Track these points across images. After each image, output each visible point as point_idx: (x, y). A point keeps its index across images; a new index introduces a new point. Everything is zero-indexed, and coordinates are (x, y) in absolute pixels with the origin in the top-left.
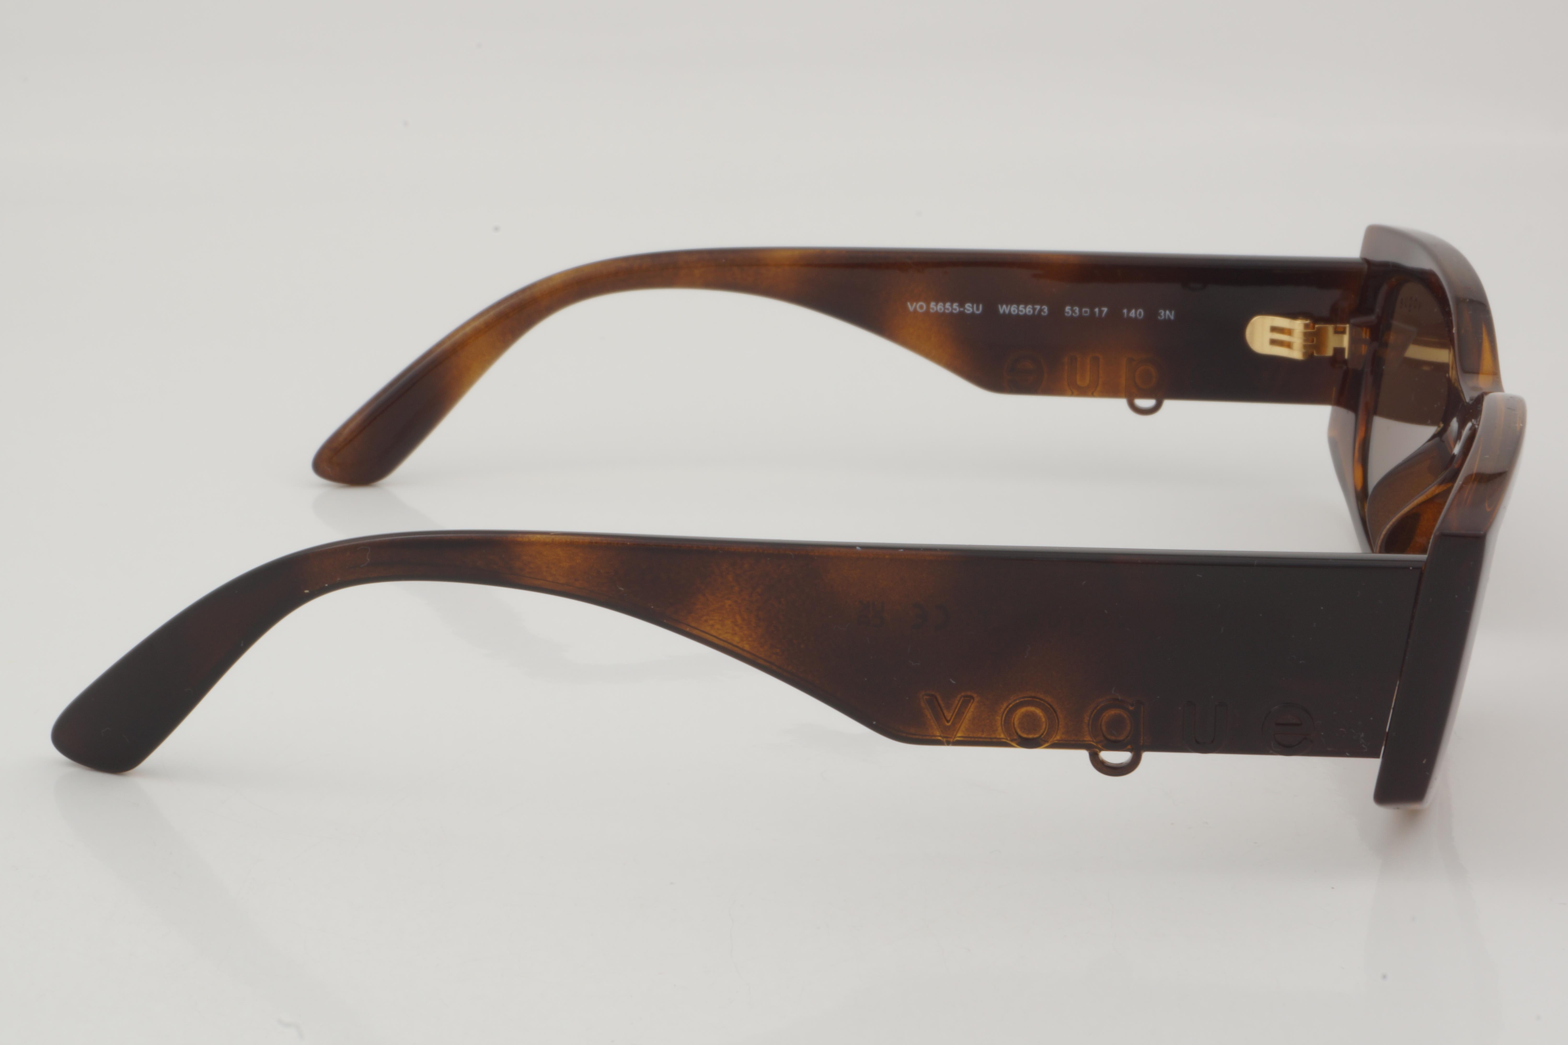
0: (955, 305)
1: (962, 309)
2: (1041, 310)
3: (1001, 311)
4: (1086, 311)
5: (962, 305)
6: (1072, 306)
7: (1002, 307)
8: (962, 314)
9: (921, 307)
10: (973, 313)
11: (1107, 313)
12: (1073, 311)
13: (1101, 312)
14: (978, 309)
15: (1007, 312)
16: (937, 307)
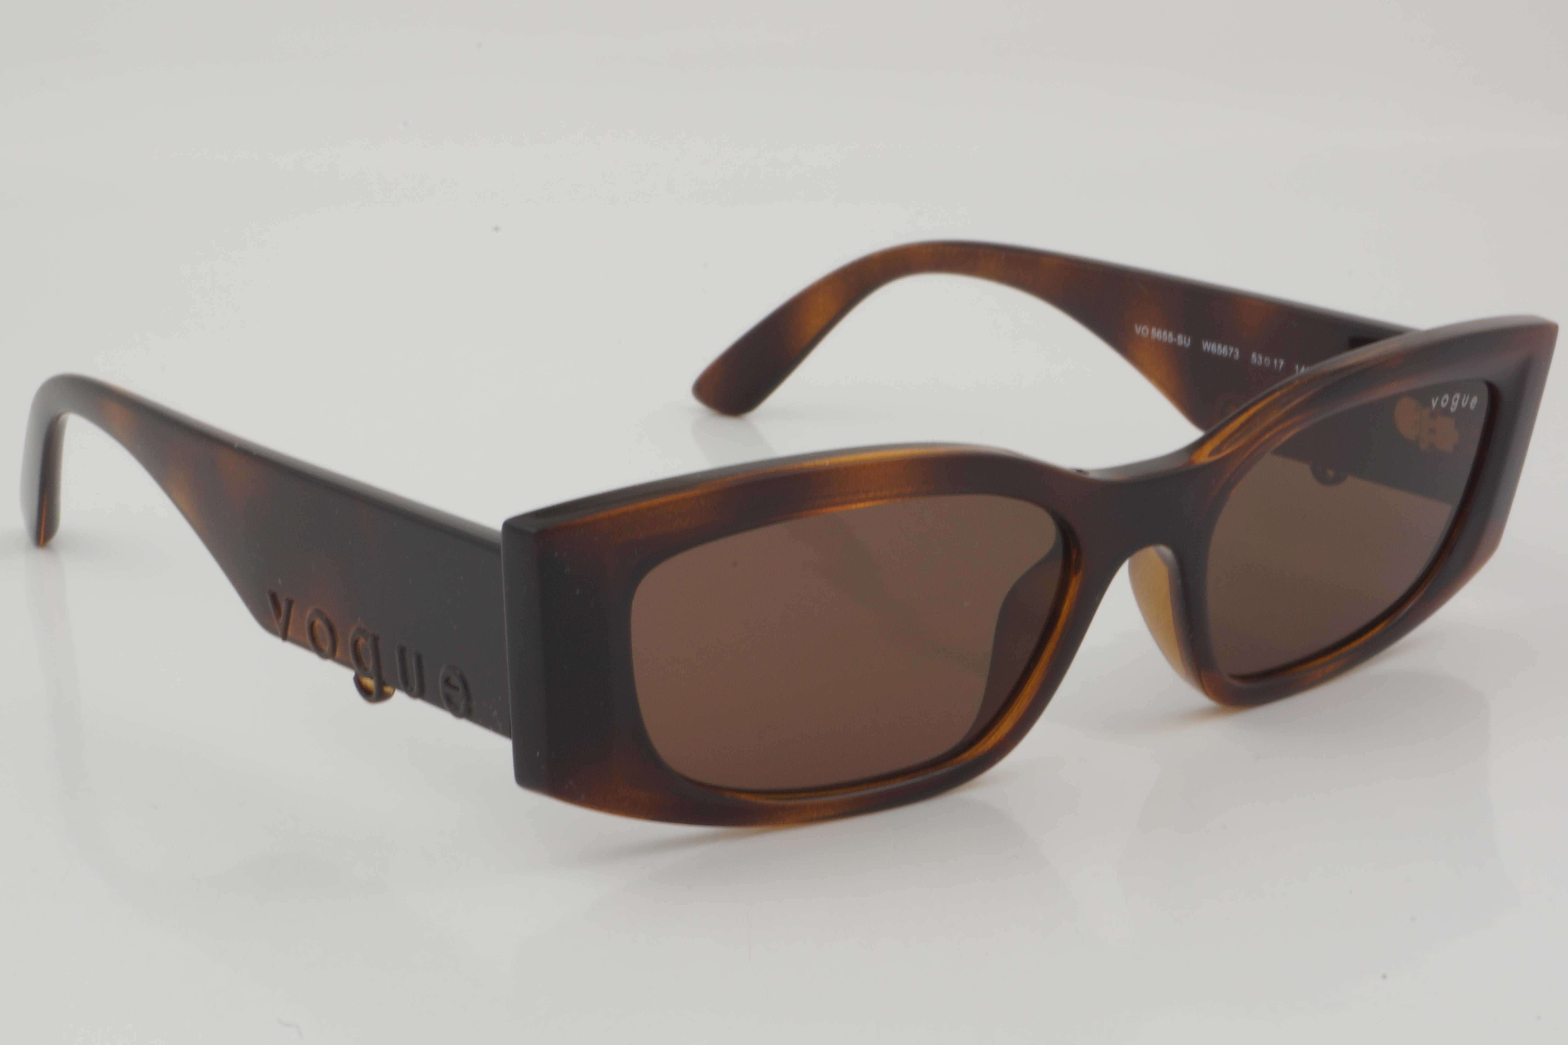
0: (1171, 335)
1: (1175, 340)
2: (1234, 353)
3: (1204, 348)
4: (1267, 360)
5: (1175, 336)
6: (1258, 353)
7: (1205, 343)
8: (1175, 344)
9: (1145, 331)
10: (1183, 346)
11: (1284, 365)
12: (1258, 359)
13: (1278, 364)
14: (1187, 341)
15: (1209, 349)
16: (1158, 334)
